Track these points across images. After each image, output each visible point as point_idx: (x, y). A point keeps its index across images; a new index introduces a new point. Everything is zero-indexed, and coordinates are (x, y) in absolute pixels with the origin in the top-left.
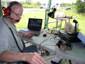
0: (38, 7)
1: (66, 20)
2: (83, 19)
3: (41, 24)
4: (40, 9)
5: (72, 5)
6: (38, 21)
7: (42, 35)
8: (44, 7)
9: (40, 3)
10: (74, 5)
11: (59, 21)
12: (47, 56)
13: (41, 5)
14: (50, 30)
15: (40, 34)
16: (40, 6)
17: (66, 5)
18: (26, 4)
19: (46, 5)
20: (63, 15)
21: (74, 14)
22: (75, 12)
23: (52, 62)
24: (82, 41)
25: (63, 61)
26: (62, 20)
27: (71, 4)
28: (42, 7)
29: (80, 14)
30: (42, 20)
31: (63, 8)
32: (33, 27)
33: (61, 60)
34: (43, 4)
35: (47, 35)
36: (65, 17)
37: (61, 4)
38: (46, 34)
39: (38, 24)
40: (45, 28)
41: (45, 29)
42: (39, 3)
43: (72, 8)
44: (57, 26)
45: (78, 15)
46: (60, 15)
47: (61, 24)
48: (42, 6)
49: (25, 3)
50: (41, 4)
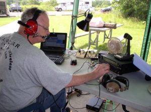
0: (53, 8)
1: (105, 32)
2: (133, 28)
3: (65, 42)
4: (57, 12)
5: (113, 3)
6: (59, 37)
7: (68, 61)
8: (63, 8)
9: (56, 2)
10: (115, 3)
11: (93, 33)
12: (78, 98)
13: (58, 5)
14: (82, 52)
15: (65, 60)
16: (57, 7)
17: (103, 4)
18: (30, 5)
19: (67, 5)
20: (101, 23)
21: (118, 19)
22: (119, 16)
23: (88, 107)
24: (139, 70)
25: (107, 104)
26: (98, 32)
27: (111, 3)
28: (61, 9)
29: (128, 18)
30: (66, 34)
31: (97, 8)
32: (50, 47)
33: (103, 102)
34: (62, 3)
35: (78, 61)
36: (104, 27)
37: (93, 2)
38: (76, 60)
39: (58, 41)
40: (71, 49)
41: (72, 51)
42: (53, 2)
43: (113, 9)
44: (90, 42)
45: (125, 21)
46: (95, 23)
47: (97, 38)
48: (59, 7)
49: (28, 2)
50: (58, 3)
